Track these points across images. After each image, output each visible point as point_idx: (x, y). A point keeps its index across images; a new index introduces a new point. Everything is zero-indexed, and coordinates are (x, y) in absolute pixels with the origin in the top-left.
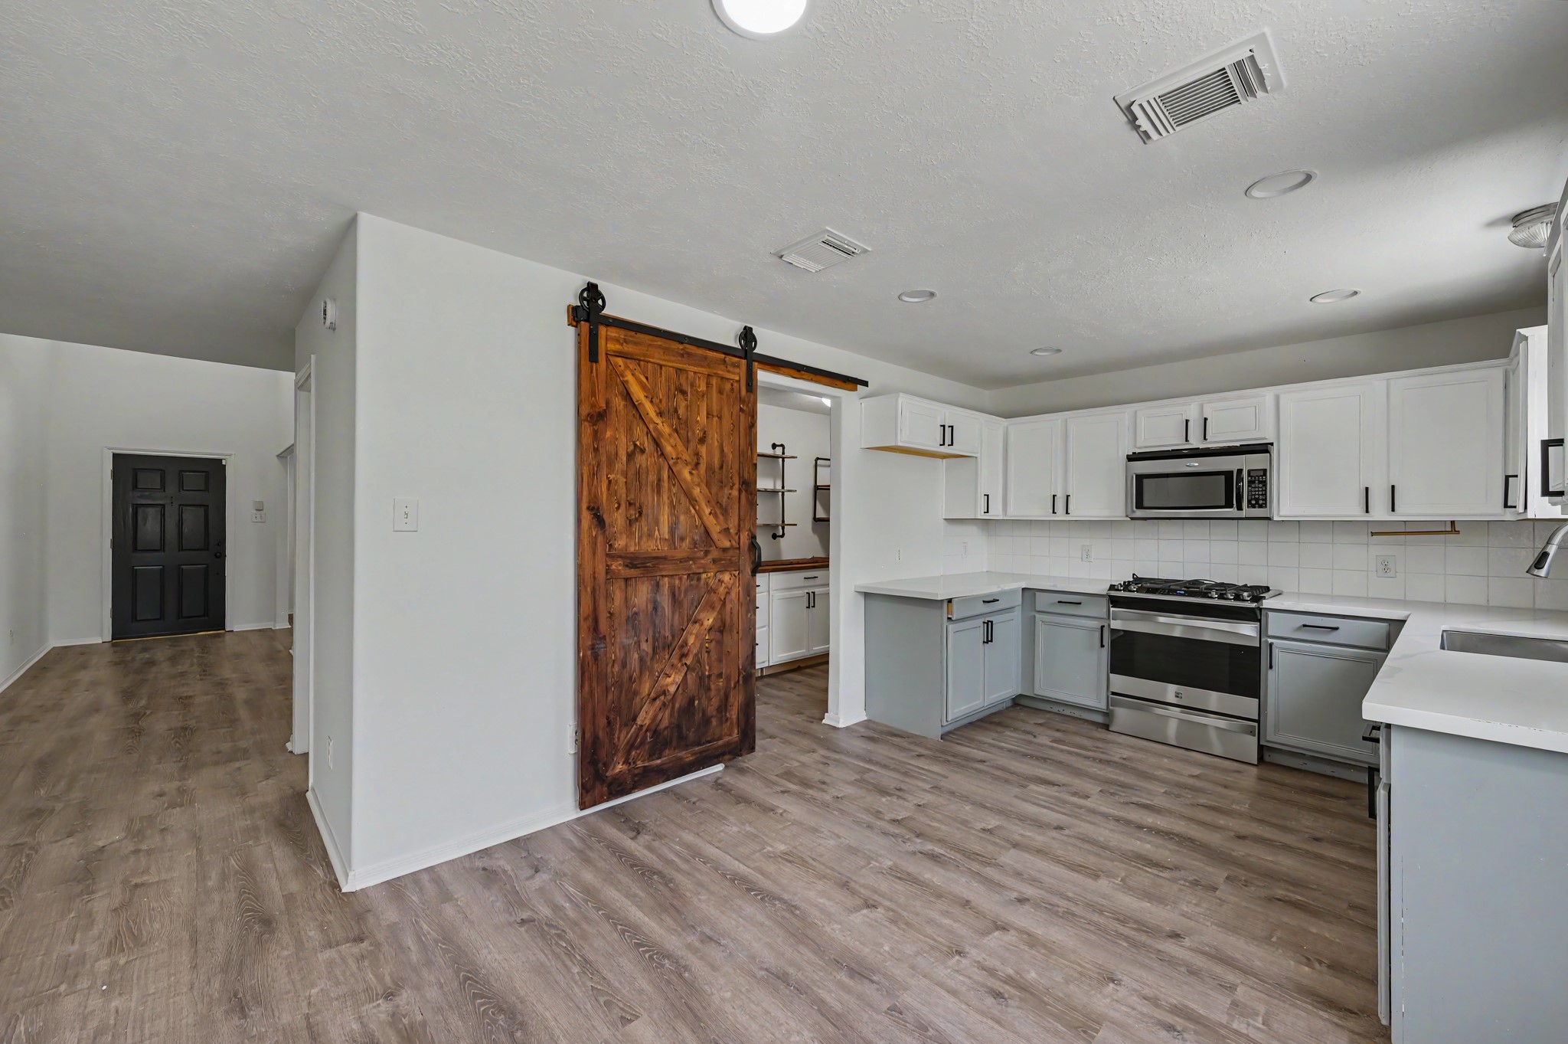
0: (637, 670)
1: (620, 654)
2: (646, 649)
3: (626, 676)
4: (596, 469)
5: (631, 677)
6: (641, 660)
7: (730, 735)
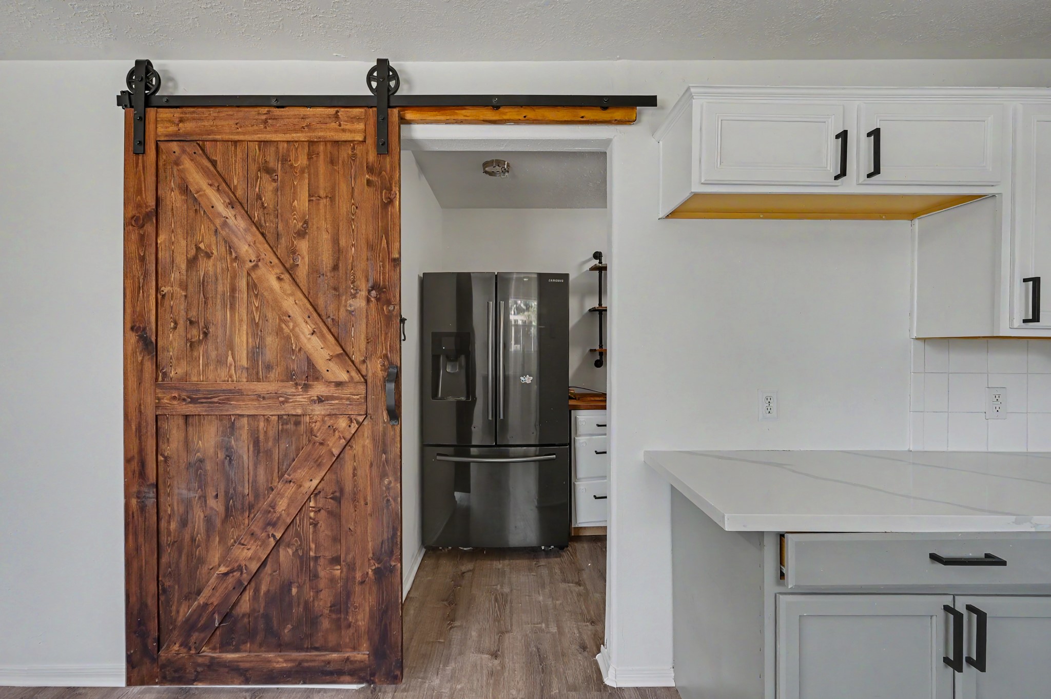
0: (202, 530)
1: (179, 509)
2: (215, 507)
3: (187, 537)
4: (141, 281)
5: (193, 540)
6: (208, 520)
7: (354, 649)
